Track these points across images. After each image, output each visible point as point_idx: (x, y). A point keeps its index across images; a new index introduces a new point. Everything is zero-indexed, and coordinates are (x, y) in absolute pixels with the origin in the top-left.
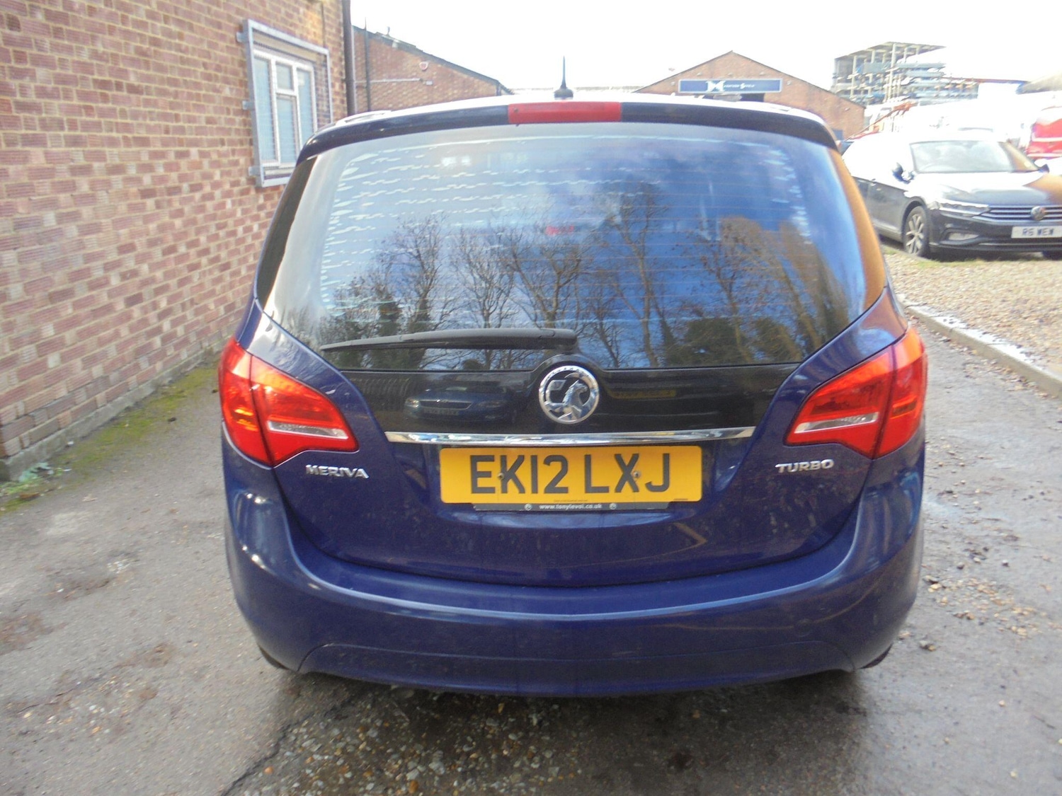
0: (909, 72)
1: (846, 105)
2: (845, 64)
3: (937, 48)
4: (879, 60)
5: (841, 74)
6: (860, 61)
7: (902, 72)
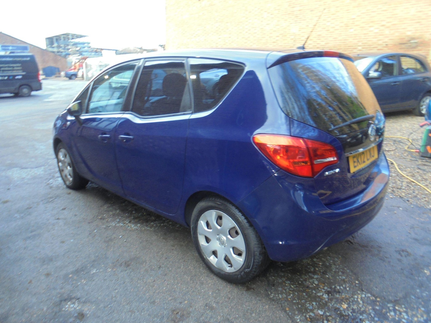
0: (78, 45)
1: (59, 58)
2: (51, 41)
3: (85, 36)
4: (64, 40)
5: (50, 44)
6: (57, 40)
7: (75, 44)
